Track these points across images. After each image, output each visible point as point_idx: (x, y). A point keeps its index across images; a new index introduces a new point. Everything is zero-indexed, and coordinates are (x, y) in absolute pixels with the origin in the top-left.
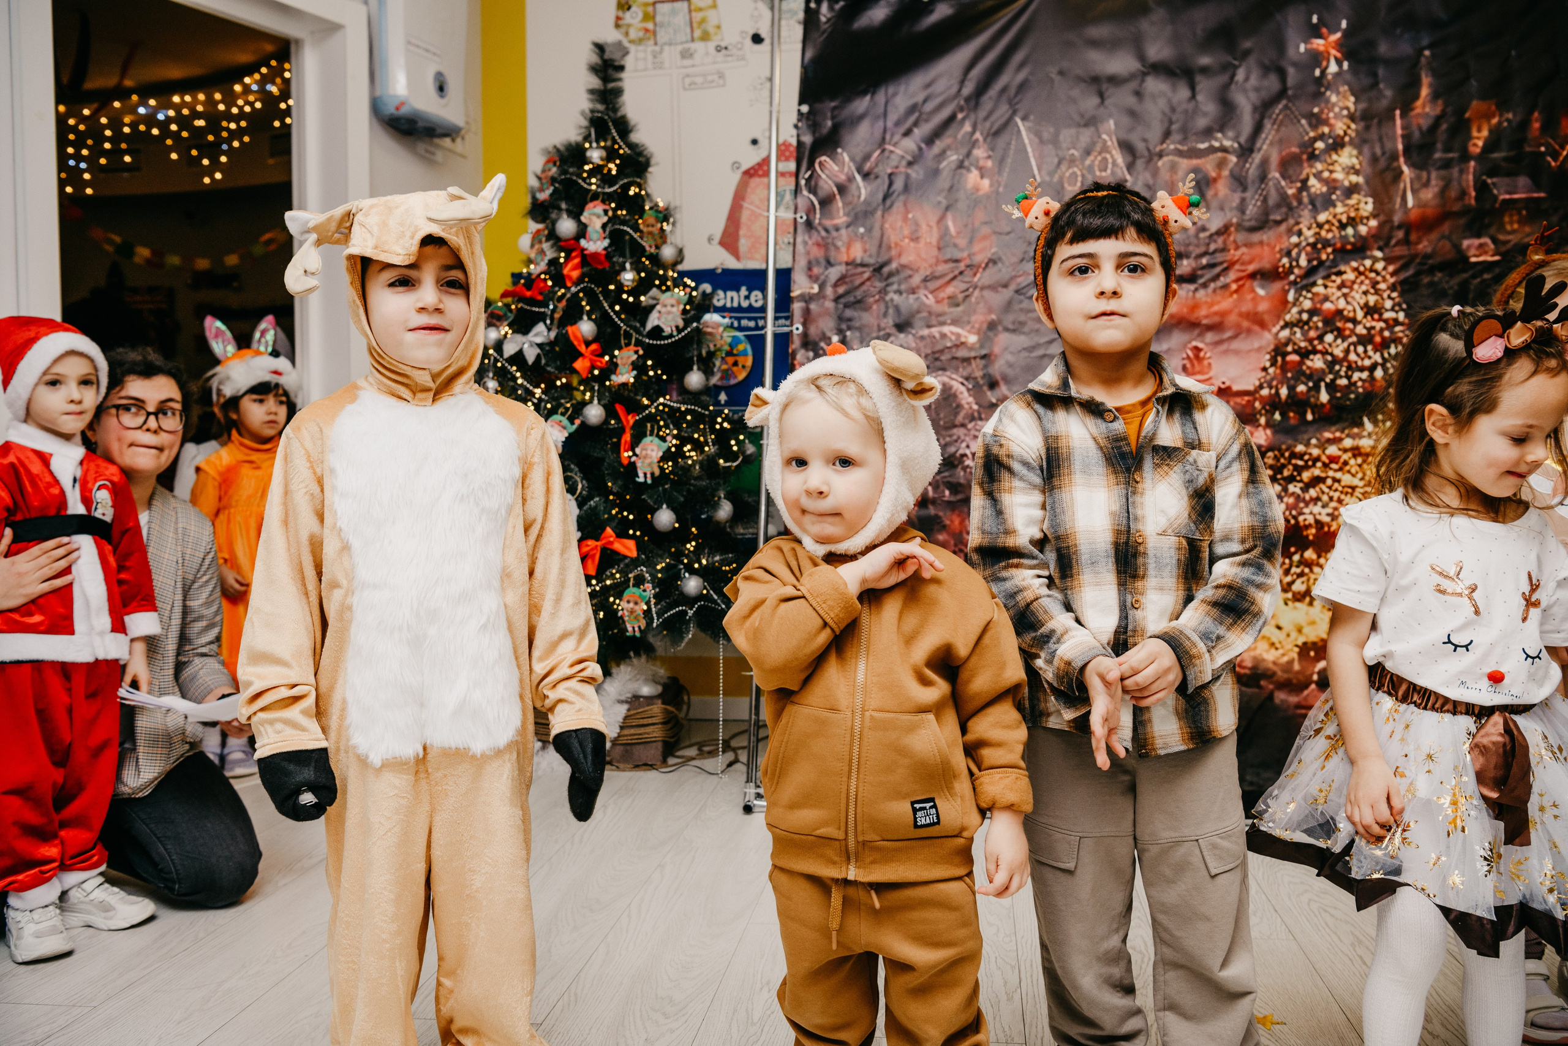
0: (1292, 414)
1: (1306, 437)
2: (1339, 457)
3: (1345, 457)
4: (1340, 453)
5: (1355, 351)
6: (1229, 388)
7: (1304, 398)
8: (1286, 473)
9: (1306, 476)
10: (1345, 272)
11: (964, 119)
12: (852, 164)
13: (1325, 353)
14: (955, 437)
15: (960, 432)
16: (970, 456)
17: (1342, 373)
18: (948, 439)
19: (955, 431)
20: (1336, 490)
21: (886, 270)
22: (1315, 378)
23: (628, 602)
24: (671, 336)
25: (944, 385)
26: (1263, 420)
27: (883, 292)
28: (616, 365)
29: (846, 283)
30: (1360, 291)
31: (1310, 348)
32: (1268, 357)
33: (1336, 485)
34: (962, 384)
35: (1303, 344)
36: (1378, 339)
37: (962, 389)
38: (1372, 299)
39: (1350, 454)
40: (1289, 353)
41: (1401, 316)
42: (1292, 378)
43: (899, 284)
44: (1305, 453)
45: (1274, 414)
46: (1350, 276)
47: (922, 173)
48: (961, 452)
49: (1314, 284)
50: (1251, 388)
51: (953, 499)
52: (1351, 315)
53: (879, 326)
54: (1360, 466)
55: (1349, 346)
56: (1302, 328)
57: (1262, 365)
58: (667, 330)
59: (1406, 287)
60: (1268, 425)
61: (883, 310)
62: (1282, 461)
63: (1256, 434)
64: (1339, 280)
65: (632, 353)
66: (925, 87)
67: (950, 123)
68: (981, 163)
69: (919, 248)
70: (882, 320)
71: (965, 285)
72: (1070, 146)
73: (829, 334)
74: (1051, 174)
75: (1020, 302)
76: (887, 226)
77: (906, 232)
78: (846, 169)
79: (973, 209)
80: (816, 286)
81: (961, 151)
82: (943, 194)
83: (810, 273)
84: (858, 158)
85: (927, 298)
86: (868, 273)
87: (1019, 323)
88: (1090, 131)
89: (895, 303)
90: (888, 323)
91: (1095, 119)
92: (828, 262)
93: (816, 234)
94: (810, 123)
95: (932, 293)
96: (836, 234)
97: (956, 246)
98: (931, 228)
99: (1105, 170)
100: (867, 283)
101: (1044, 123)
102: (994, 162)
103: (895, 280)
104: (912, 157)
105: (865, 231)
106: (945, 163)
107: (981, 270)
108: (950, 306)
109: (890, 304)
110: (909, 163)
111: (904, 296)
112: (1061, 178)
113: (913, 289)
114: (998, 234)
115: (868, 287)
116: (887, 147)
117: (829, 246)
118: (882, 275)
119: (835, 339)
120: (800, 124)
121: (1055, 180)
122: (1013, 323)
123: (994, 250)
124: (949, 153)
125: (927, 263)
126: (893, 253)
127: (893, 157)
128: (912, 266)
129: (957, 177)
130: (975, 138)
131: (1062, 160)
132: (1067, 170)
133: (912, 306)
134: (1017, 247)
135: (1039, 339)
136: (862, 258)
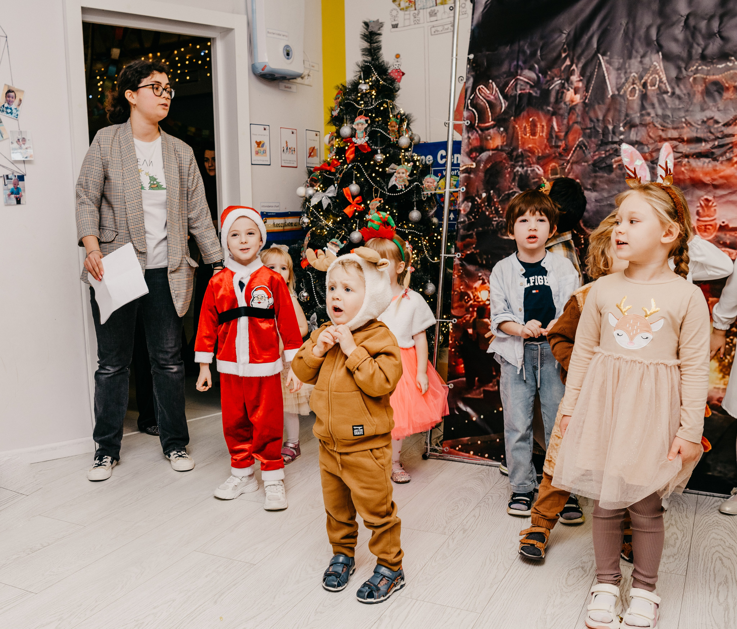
6: (726, 226)
11: (565, 58)
12: (497, 89)
21: (515, 153)
24: (401, 191)
27: (514, 166)
28: (369, 209)
29: (491, 161)
43: (522, 162)
47: (538, 92)
53: (509, 187)
58: (400, 187)
61: (512, 177)
65: (378, 202)
66: (542, 38)
67: (557, 60)
68: (576, 84)
69: (535, 139)
70: (511, 184)
71: (562, 162)
72: (633, 71)
73: (480, 192)
74: (619, 90)
75: (595, 171)
76: (517, 126)
77: (528, 130)
78: (494, 93)
79: (569, 114)
80: (474, 164)
81: (563, 77)
82: (551, 105)
83: (471, 156)
84: (501, 85)
85: (539, 170)
86: (505, 155)
87: (594, 185)
88: (647, 60)
89: (519, 173)
90: (515, 185)
91: (649, 53)
92: (482, 149)
93: (475, 132)
94: (474, 65)
95: (541, 166)
96: (486, 132)
97: (557, 137)
98: (543, 126)
99: (654, 86)
100: (504, 161)
101: (616, 57)
102: (583, 83)
103: (520, 159)
104: (534, 83)
105: (504, 130)
106: (553, 86)
107: (572, 152)
108: (552, 175)
109: (516, 173)
110: (532, 87)
111: (525, 168)
112: (625, 92)
113: (531, 164)
114: (584, 129)
115: (504, 164)
116: (518, 77)
117: (483, 139)
118: (513, 156)
119: (484, 195)
120: (468, 66)
121: (621, 93)
122: (590, 185)
123: (581, 139)
124: (556, 79)
125: (540, 148)
126: (520, 143)
127: (522, 83)
128: (531, 151)
129: (560, 95)
130: (572, 68)
131: (626, 80)
132: (629, 87)
133: (529, 174)
134: (595, 137)
135: (605, 194)
136: (501, 146)
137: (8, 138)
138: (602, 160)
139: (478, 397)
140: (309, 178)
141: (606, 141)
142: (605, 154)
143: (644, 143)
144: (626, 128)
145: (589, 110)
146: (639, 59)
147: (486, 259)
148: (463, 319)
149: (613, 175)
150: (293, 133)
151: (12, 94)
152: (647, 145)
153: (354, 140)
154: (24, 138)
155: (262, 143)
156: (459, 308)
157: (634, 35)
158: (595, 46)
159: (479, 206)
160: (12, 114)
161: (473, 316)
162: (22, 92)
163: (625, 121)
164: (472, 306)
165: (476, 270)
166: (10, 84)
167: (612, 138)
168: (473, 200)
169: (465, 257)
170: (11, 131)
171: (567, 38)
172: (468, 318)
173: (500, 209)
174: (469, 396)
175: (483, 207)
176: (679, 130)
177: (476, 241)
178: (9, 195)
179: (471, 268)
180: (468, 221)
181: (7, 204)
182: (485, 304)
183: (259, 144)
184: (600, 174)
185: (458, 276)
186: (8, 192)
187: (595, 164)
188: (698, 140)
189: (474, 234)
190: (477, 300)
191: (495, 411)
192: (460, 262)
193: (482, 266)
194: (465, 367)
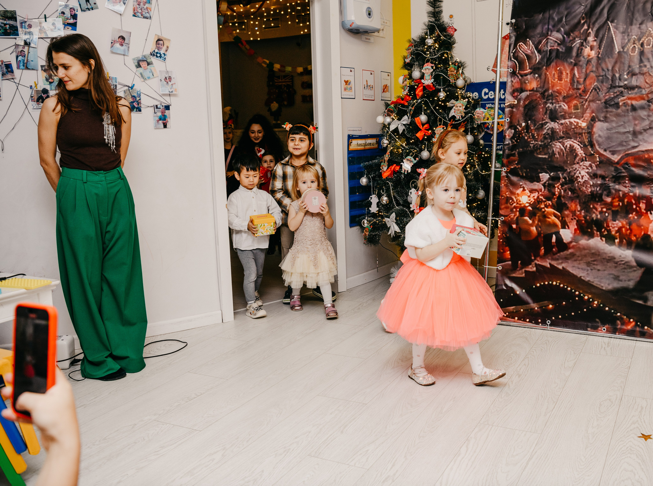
11: (584, 23)
12: (533, 46)
14: (574, 169)
15: (576, 166)
16: (581, 177)
18: (571, 169)
19: (574, 166)
21: (546, 94)
24: (459, 120)
27: (546, 103)
29: (529, 99)
34: (578, 145)
37: (579, 147)
43: (552, 100)
47: (564, 48)
48: (577, 175)
51: (572, 196)
53: (543, 118)
58: (458, 117)
61: (545, 111)
66: (567, 9)
67: (577, 25)
68: (591, 43)
69: (562, 83)
70: (544, 116)
71: (582, 100)
72: (633, 34)
73: (521, 122)
74: (623, 48)
75: (606, 108)
76: (548, 73)
77: (556, 76)
78: (531, 48)
79: (587, 65)
80: (516, 101)
81: (582, 38)
82: (573, 58)
83: (514, 95)
84: (536, 43)
85: (565, 106)
86: (539, 95)
87: (606, 117)
88: (643, 26)
89: (550, 108)
90: (547, 117)
91: (646, 21)
92: (522, 90)
93: (517, 77)
94: (516, 27)
95: (566, 103)
96: (525, 77)
97: (578, 82)
98: (567, 74)
99: (649, 45)
100: (538, 99)
101: (621, 24)
102: (597, 43)
103: (550, 98)
104: (560, 42)
105: (538, 76)
106: (575, 44)
107: (589, 93)
108: (575, 109)
109: (548, 109)
110: (559, 45)
111: (554, 105)
112: (628, 49)
113: (558, 102)
114: (597, 76)
115: (539, 101)
116: (549, 37)
117: (522, 83)
118: (545, 96)
119: (524, 124)
120: (511, 28)
121: (625, 50)
122: (603, 117)
123: (595, 84)
124: (577, 39)
125: (565, 90)
126: (550, 86)
127: (552, 42)
128: (558, 91)
129: (580, 50)
130: (589, 31)
131: (629, 41)
132: (631, 46)
133: (557, 109)
134: (606, 82)
135: (614, 125)
136: (536, 88)
137: (158, 76)
138: (612, 99)
139: (521, 276)
140: (386, 109)
141: (614, 85)
142: (613, 95)
143: (642, 87)
144: (629, 76)
145: (601, 62)
146: (638, 26)
147: (525, 172)
148: (508, 217)
149: (619, 111)
150: (371, 74)
151: (161, 42)
152: (644, 89)
153: (423, 81)
154: (170, 77)
155: (349, 82)
156: (505, 209)
157: (634, 8)
158: (606, 15)
159: (520, 133)
160: (161, 58)
161: (516, 215)
162: (169, 40)
163: (628, 71)
164: (515, 207)
165: (518, 180)
166: (160, 35)
167: (619, 83)
168: (515, 128)
169: (509, 171)
170: (160, 71)
171: (584, 9)
172: (512, 217)
173: (535, 135)
174: (514, 275)
175: (523, 133)
177: (518, 158)
178: (158, 121)
179: (514, 179)
180: (512, 143)
181: (156, 128)
182: (525, 206)
183: (346, 82)
184: (610, 109)
185: (505, 185)
186: (157, 119)
187: (606, 102)
189: (516, 153)
190: (519, 203)
191: (534, 287)
192: (506, 174)
193: (522, 177)
194: (511, 254)
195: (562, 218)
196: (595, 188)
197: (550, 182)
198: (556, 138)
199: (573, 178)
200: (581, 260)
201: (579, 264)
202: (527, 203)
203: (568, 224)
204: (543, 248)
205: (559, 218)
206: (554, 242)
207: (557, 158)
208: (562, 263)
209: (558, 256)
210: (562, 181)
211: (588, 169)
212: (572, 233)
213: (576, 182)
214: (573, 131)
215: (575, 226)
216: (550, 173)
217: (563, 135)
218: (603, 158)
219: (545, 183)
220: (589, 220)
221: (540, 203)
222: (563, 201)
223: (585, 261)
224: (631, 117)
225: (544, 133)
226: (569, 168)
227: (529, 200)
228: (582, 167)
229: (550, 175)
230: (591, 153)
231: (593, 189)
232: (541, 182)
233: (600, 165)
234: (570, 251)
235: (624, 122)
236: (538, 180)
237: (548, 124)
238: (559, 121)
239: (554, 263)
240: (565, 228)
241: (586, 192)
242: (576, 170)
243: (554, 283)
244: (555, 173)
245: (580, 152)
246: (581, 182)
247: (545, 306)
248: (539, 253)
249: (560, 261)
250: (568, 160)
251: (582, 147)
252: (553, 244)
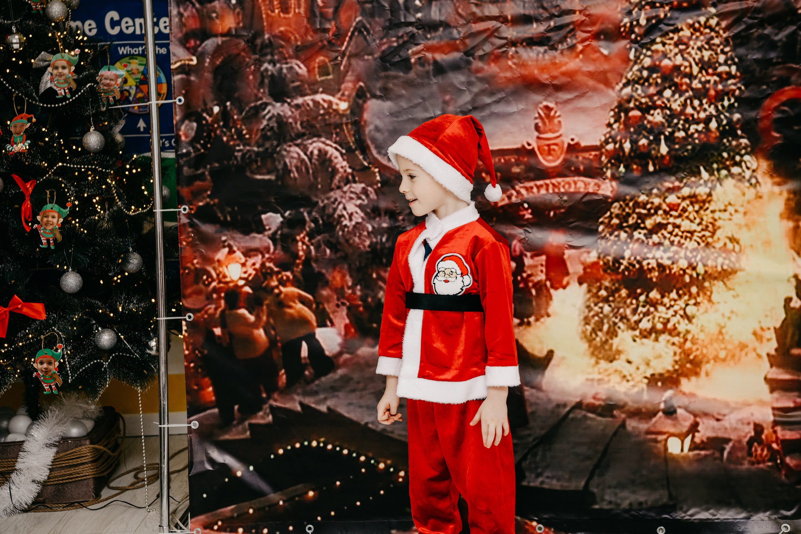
0: (635, 167)
1: (648, 187)
2: (679, 205)
3: (684, 204)
4: (679, 201)
5: (692, 103)
6: (578, 144)
7: (645, 150)
8: (631, 221)
9: (649, 223)
10: (682, 29)
13: (663, 108)
14: (332, 200)
15: (336, 194)
16: (347, 216)
17: (680, 126)
18: (326, 201)
19: (332, 194)
20: (676, 235)
21: (259, 41)
22: (656, 131)
23: (42, 363)
25: (320, 150)
26: (609, 173)
27: (259, 63)
29: (222, 54)
30: (696, 47)
31: (650, 104)
32: (612, 113)
33: (676, 230)
34: (336, 149)
35: (643, 100)
36: (712, 92)
37: (337, 154)
38: (707, 54)
39: (688, 202)
40: (632, 109)
41: (734, 69)
42: (635, 132)
43: (272, 55)
44: (648, 203)
45: (619, 167)
46: (687, 33)
48: (338, 212)
49: (653, 42)
50: (598, 143)
51: (333, 257)
52: (688, 70)
53: (256, 95)
54: (697, 212)
55: (686, 100)
56: (642, 85)
57: (607, 122)
59: (738, 41)
60: (614, 178)
61: (259, 80)
62: (627, 210)
63: (603, 186)
64: (676, 38)
69: (289, 18)
70: (259, 90)
71: (334, 55)
73: (209, 105)
75: (386, 69)
77: (275, 3)
80: (194, 58)
83: (188, 45)
85: (300, 67)
86: (243, 44)
87: (386, 89)
89: (270, 73)
90: (264, 92)
93: (190, 6)
95: (303, 63)
97: (323, 16)
100: (243, 54)
103: (268, 50)
107: (347, 39)
108: (321, 75)
109: (265, 74)
111: (278, 65)
113: (286, 59)
114: (362, 3)
115: (244, 58)
118: (256, 46)
119: (216, 109)
122: (380, 89)
123: (359, 19)
125: (298, 33)
126: (265, 24)
128: (284, 36)
133: (285, 75)
134: (380, 16)
135: (404, 104)
136: (236, 29)
138: (395, 51)
139: (242, 437)
141: (397, 22)
142: (397, 41)
143: (452, 24)
147: (230, 213)
148: (203, 312)
149: (412, 75)
152: (456, 27)
156: (194, 297)
159: (210, 128)
161: (220, 306)
164: (215, 290)
165: (216, 232)
167: (405, 18)
168: (199, 119)
169: (195, 213)
172: (211, 311)
173: (244, 132)
174: (227, 437)
175: (217, 129)
176: (499, 5)
177: (212, 184)
179: (208, 229)
180: (194, 152)
182: (236, 286)
184: (392, 73)
185: (188, 243)
187: (383, 58)
188: (526, 20)
189: (207, 173)
190: (223, 280)
191: (272, 456)
192: (188, 221)
193: (225, 226)
194: (215, 392)
195: (318, 304)
196: (379, 237)
197: (286, 230)
198: (288, 137)
199: (331, 220)
200: (364, 389)
201: (361, 397)
202: (241, 278)
203: (331, 316)
204: (283, 371)
205: (312, 305)
206: (305, 358)
207: (295, 179)
208: (325, 399)
209: (317, 386)
210: (309, 227)
211: (359, 198)
212: (340, 334)
213: (338, 227)
214: (321, 120)
215: (344, 319)
216: (282, 212)
217: (303, 131)
218: (388, 175)
219: (275, 233)
220: (373, 305)
221: (268, 277)
222: (317, 270)
223: (372, 391)
224: (435, 88)
225: (262, 127)
226: (321, 198)
227: (245, 272)
228: (348, 194)
229: (282, 216)
230: (363, 164)
231: (374, 240)
232: (267, 233)
233: (385, 189)
234: (340, 372)
235: (423, 98)
236: (260, 228)
237: (269, 108)
238: (292, 101)
239: (309, 401)
240: (325, 325)
241: (361, 246)
242: (337, 203)
243: (314, 444)
244: (294, 212)
245: (341, 163)
246: (348, 227)
247: (299, 496)
248: (277, 383)
249: (322, 396)
250: (318, 183)
251: (345, 154)
252: (303, 361)
